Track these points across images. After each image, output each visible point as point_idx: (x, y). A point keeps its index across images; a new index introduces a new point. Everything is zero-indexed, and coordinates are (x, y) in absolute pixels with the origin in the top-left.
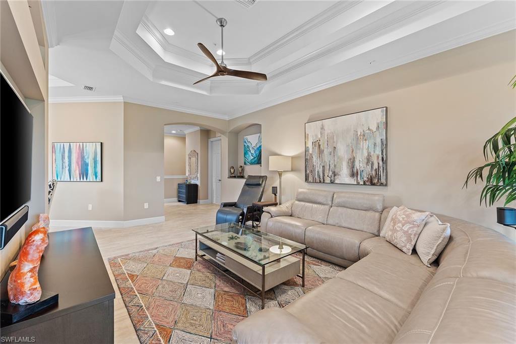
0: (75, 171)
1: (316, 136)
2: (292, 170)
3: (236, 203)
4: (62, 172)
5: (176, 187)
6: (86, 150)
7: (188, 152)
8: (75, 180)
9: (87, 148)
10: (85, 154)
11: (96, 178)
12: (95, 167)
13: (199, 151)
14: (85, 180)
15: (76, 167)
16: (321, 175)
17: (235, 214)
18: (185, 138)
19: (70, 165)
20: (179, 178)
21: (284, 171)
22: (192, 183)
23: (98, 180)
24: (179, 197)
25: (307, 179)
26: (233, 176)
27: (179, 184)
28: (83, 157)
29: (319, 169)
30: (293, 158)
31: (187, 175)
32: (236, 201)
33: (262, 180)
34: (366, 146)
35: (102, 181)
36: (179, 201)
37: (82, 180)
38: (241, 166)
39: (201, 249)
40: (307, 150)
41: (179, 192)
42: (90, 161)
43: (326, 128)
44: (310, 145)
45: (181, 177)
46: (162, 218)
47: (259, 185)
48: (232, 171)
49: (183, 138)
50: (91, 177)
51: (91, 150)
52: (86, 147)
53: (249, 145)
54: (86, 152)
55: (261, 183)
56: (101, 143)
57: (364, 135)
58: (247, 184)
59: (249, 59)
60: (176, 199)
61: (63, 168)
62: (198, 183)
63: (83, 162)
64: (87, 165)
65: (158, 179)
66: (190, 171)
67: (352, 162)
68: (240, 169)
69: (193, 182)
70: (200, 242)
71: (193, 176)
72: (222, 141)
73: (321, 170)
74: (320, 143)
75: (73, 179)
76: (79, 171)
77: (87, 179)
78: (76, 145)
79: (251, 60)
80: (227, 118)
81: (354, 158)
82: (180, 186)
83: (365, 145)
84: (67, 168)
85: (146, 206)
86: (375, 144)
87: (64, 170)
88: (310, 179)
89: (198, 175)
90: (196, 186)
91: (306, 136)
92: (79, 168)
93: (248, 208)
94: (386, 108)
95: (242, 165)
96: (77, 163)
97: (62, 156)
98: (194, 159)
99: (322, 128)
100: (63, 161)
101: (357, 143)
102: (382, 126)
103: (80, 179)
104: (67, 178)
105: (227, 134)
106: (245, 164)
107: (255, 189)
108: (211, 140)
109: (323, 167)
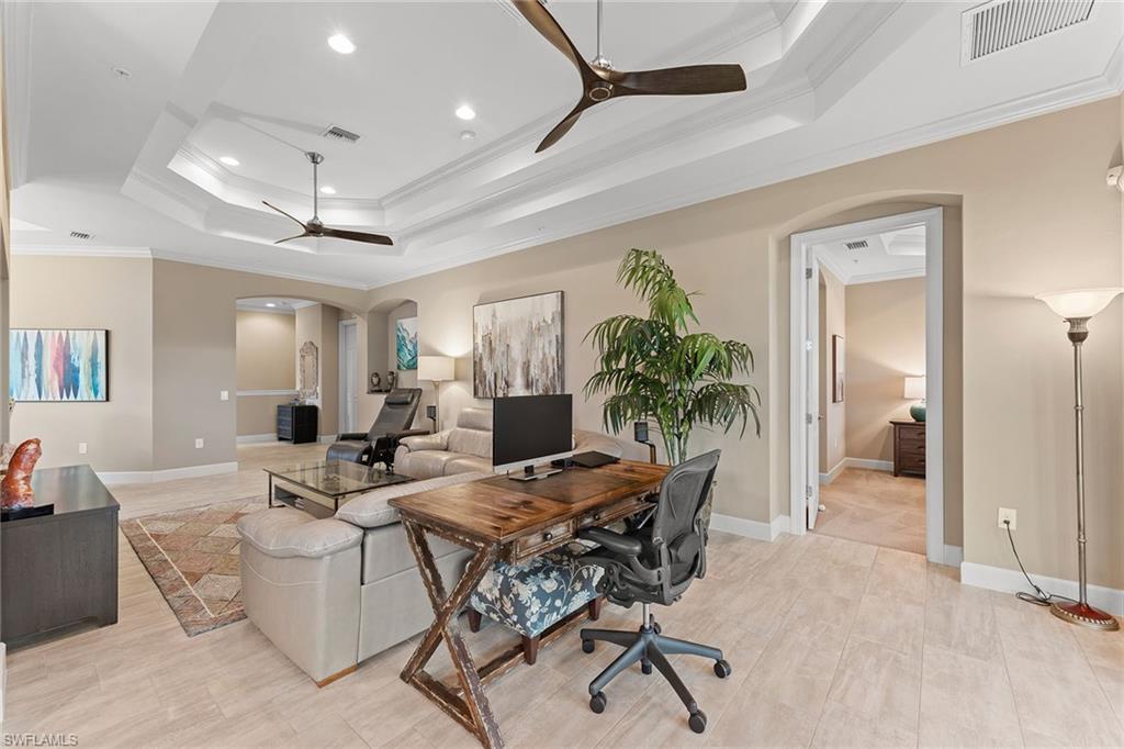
0: (51, 381)
1: (487, 328)
2: (457, 379)
3: (366, 434)
4: (23, 385)
5: (273, 412)
6: (74, 344)
7: (299, 344)
8: (50, 399)
9: (77, 340)
10: (72, 351)
11: (96, 394)
12: (94, 375)
13: (319, 344)
14: (72, 397)
15: (53, 376)
16: (493, 387)
17: (357, 450)
18: (294, 317)
19: (39, 372)
20: (282, 395)
21: (443, 381)
22: (307, 404)
23: (99, 398)
24: (279, 431)
25: (476, 394)
26: (376, 389)
27: (279, 407)
28: (67, 357)
29: (490, 377)
30: (457, 360)
31: (298, 388)
32: (368, 431)
33: (411, 395)
34: (541, 346)
35: (108, 400)
36: (280, 439)
37: (65, 398)
38: (393, 373)
39: (277, 498)
40: (475, 349)
41: (279, 422)
42: (82, 364)
43: (498, 315)
44: (479, 340)
45: (285, 392)
46: (234, 465)
47: (407, 403)
48: (375, 380)
49: (290, 317)
50: (84, 391)
51: (84, 345)
52: (74, 339)
53: (405, 335)
54: (75, 348)
55: (409, 399)
56: (107, 332)
57: (539, 329)
58: (388, 403)
59: (380, 201)
60: (274, 436)
61: (23, 376)
62: (318, 403)
63: (67, 366)
64: (77, 371)
65: (225, 395)
66: (303, 381)
67: (527, 367)
68: (390, 377)
69: (308, 402)
70: (276, 487)
71: (308, 391)
72: (358, 326)
73: (493, 378)
74: (492, 338)
75: (47, 397)
76: (59, 382)
77: (76, 397)
78: (53, 334)
79: (383, 204)
80: (365, 287)
81: (529, 362)
82: (281, 409)
83: (540, 343)
84: (33, 378)
85: (199, 443)
86: (550, 342)
87: (26, 380)
88: (480, 394)
89: (318, 388)
90: (314, 409)
91: (475, 327)
92: (59, 375)
93: (379, 441)
94: (562, 292)
95: (395, 370)
96: (56, 367)
97: (23, 354)
98: (309, 359)
99: (494, 316)
100: (23, 362)
101: (532, 341)
102: (558, 318)
103: (62, 397)
104: (33, 393)
105: (366, 315)
106: (399, 368)
107: (399, 411)
108: (345, 322)
109: (495, 374)
